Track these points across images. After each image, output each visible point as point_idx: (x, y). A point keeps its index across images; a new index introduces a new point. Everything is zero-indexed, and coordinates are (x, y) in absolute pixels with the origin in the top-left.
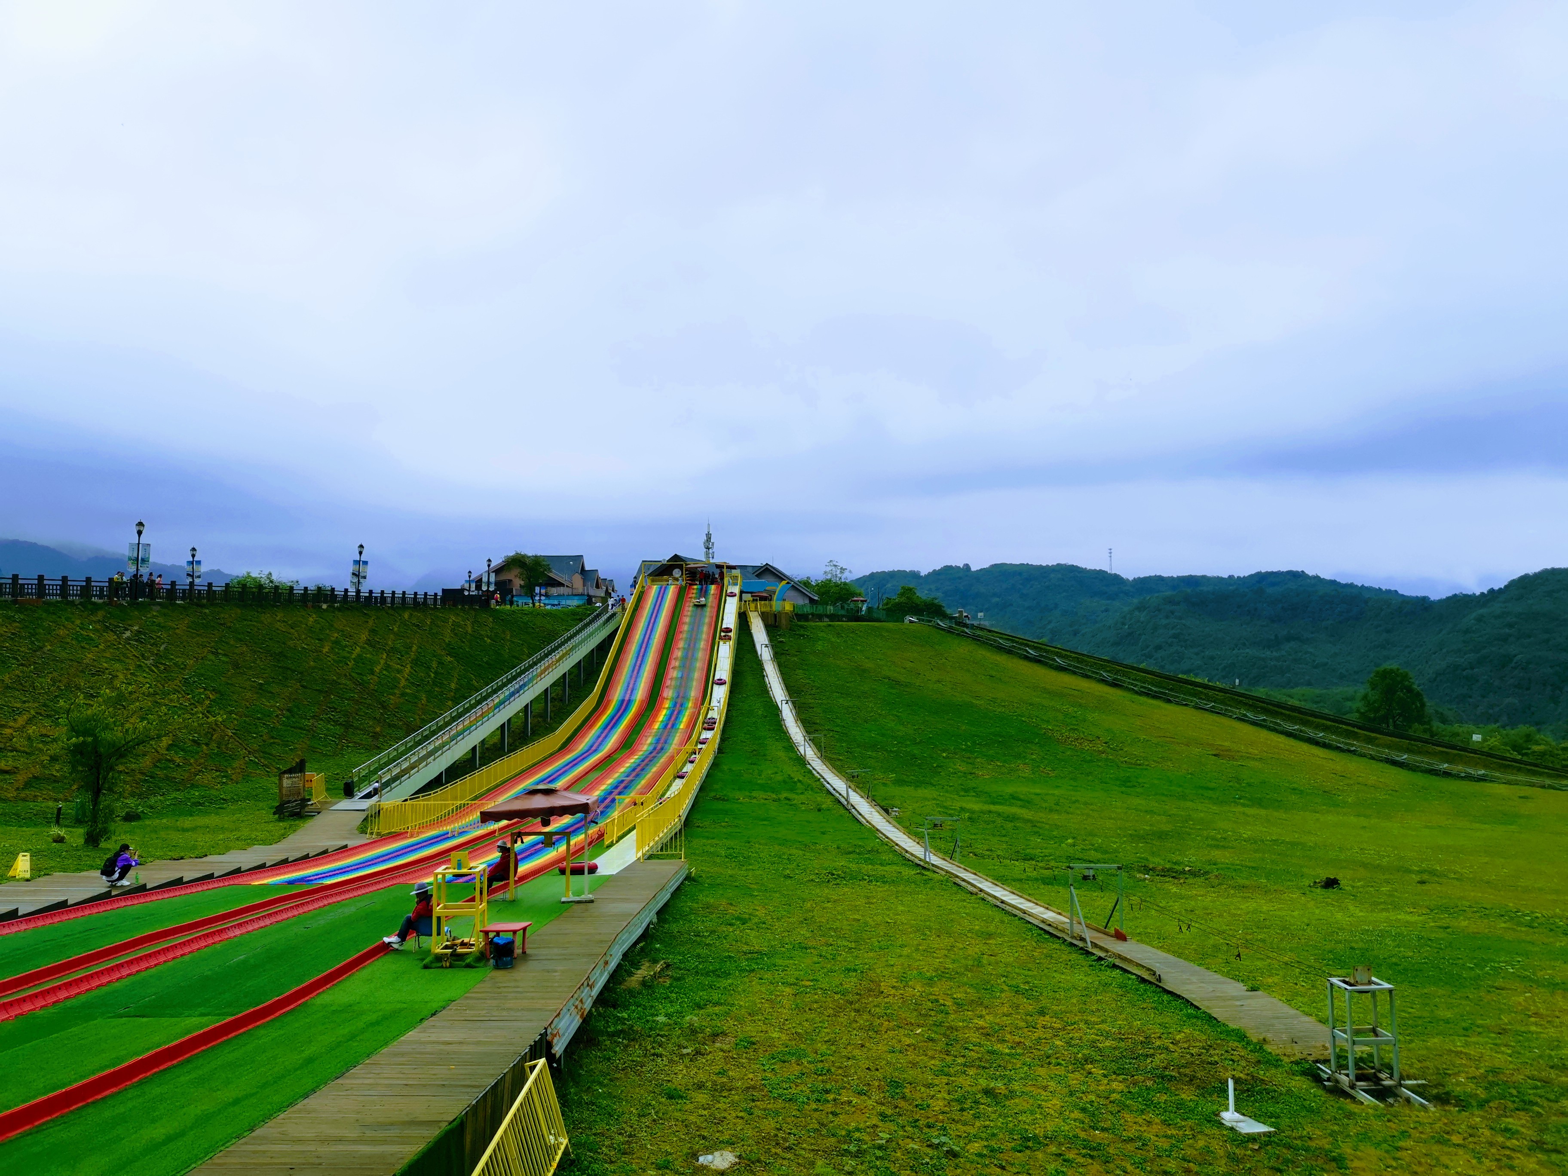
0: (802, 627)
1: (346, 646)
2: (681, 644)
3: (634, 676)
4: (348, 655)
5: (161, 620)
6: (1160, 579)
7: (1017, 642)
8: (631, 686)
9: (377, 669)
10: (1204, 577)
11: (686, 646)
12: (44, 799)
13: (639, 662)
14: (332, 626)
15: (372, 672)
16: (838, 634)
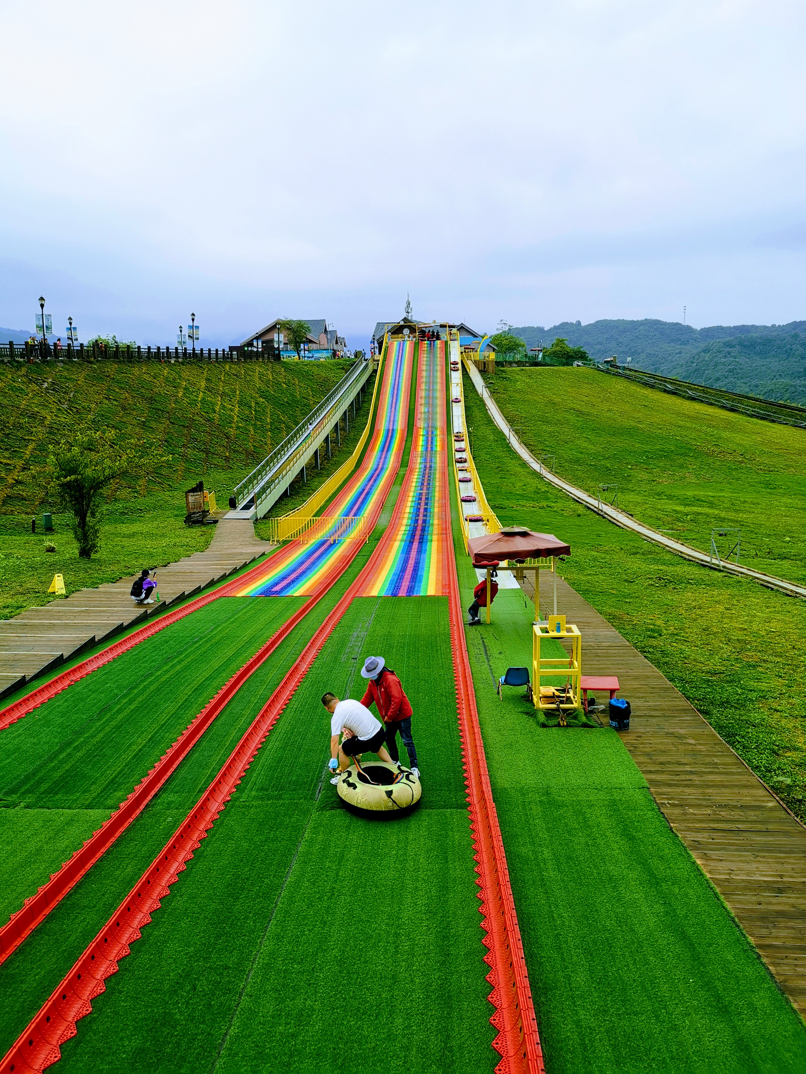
0: (502, 371)
1: (193, 392)
2: (423, 386)
3: (393, 411)
4: (196, 398)
5: (65, 374)
6: (721, 328)
7: (657, 379)
8: (392, 419)
9: (217, 408)
10: (753, 326)
11: (427, 388)
12: (18, 512)
13: (394, 400)
14: (181, 376)
15: (214, 412)
16: (529, 376)
